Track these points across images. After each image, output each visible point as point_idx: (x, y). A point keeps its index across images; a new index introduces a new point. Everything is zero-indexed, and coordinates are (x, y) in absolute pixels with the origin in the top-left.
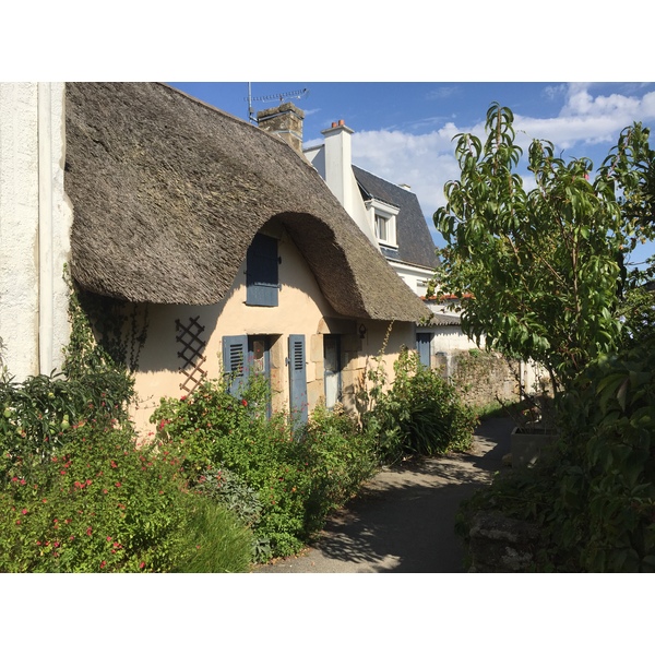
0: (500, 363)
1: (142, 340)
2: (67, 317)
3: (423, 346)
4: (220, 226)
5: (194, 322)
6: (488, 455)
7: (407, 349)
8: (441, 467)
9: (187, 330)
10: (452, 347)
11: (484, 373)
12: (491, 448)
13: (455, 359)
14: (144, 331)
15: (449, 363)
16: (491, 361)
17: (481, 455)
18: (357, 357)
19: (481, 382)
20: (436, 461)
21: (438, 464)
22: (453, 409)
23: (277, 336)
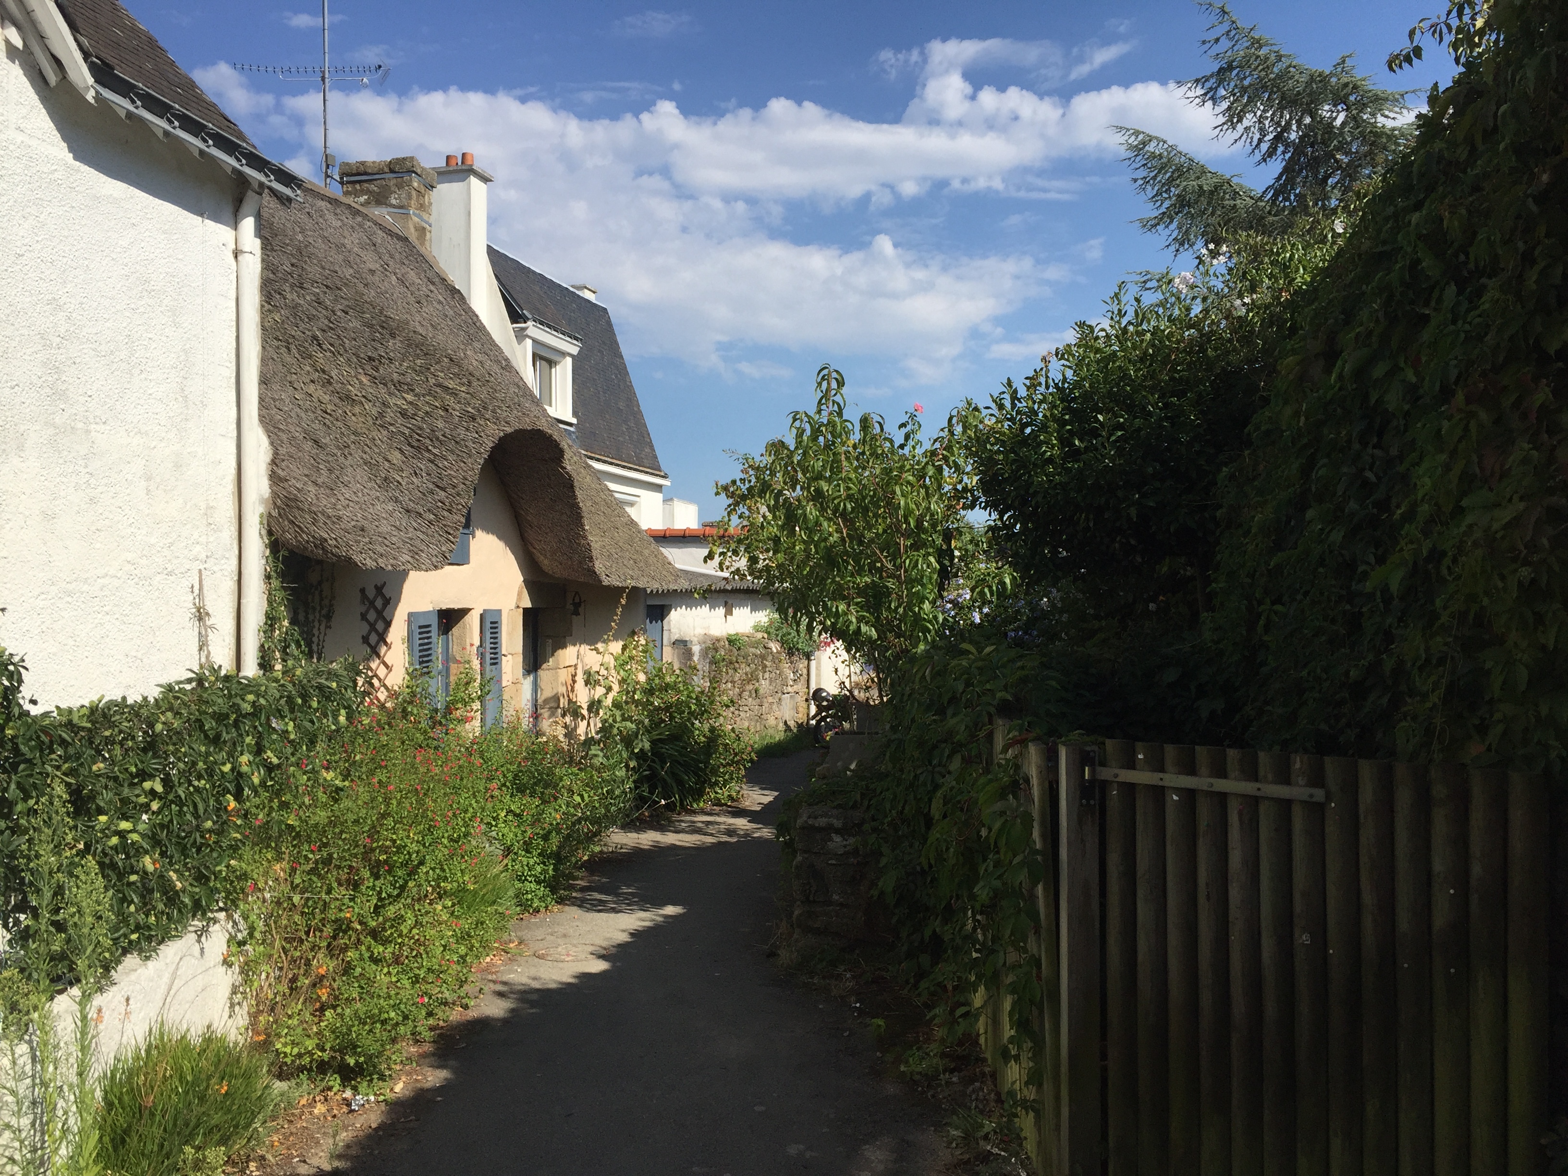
0: (776, 660)
1: (328, 617)
2: (263, 586)
3: (653, 627)
4: (429, 451)
5: (379, 589)
6: (767, 807)
7: (633, 633)
8: (700, 825)
9: (372, 603)
10: (699, 631)
11: (752, 678)
12: (771, 799)
13: (705, 652)
14: (331, 605)
15: (696, 658)
16: (763, 657)
17: (758, 808)
18: (566, 647)
19: (746, 694)
20: (688, 818)
21: (694, 822)
22: (714, 735)
23: (464, 612)
